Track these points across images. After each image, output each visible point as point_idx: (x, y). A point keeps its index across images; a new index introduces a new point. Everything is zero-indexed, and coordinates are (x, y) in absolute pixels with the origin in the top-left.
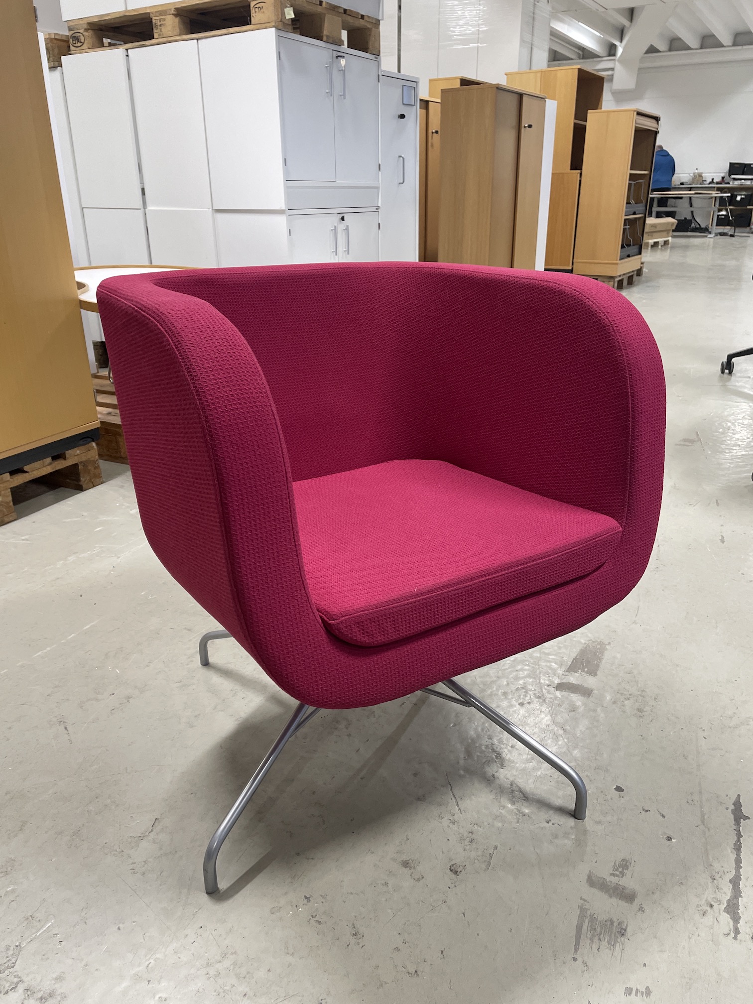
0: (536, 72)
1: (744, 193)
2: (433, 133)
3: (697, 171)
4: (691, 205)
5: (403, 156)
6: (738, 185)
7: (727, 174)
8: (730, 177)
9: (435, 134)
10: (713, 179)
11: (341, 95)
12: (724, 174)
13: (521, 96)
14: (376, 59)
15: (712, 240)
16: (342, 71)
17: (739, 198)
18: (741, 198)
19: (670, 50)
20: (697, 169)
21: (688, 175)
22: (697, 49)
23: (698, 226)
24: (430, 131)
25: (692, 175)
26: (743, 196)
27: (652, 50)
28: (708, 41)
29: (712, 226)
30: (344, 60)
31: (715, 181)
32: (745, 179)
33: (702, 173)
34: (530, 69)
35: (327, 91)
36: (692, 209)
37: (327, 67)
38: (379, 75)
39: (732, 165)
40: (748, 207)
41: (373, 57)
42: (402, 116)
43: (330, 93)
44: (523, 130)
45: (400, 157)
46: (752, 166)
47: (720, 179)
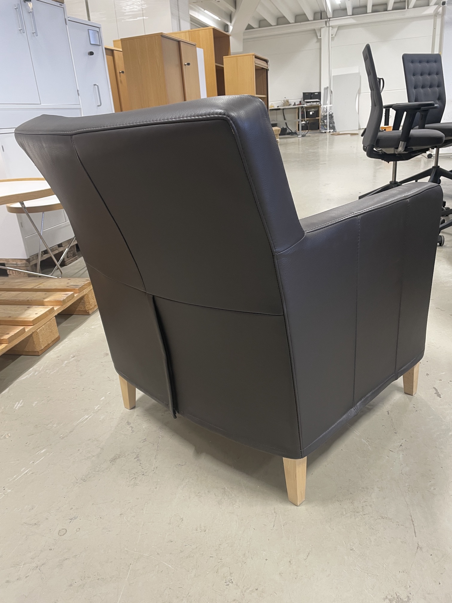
0: (185, 32)
1: (313, 110)
2: (120, 73)
3: (285, 99)
4: (285, 119)
5: (97, 84)
6: (309, 105)
7: (302, 100)
8: (304, 100)
9: (121, 74)
10: (295, 103)
11: (33, 33)
12: (300, 99)
13: (179, 42)
14: (60, 6)
15: (300, 139)
16: (31, 13)
17: (311, 113)
18: (313, 113)
19: (260, 27)
20: (285, 98)
21: (280, 101)
22: (275, 26)
23: (290, 132)
24: (118, 72)
25: (283, 101)
26: (313, 112)
27: (249, 27)
28: (281, 20)
29: (299, 130)
30: (31, 3)
31: (296, 104)
32: (313, 102)
33: (288, 100)
34: (180, 31)
35: (20, 29)
36: (285, 121)
37: (16, 9)
38: (65, 20)
39: (304, 94)
40: (317, 118)
41: (58, 4)
42: (91, 53)
43: (22, 31)
44: (184, 67)
45: (95, 85)
46: (316, 94)
47: (299, 103)
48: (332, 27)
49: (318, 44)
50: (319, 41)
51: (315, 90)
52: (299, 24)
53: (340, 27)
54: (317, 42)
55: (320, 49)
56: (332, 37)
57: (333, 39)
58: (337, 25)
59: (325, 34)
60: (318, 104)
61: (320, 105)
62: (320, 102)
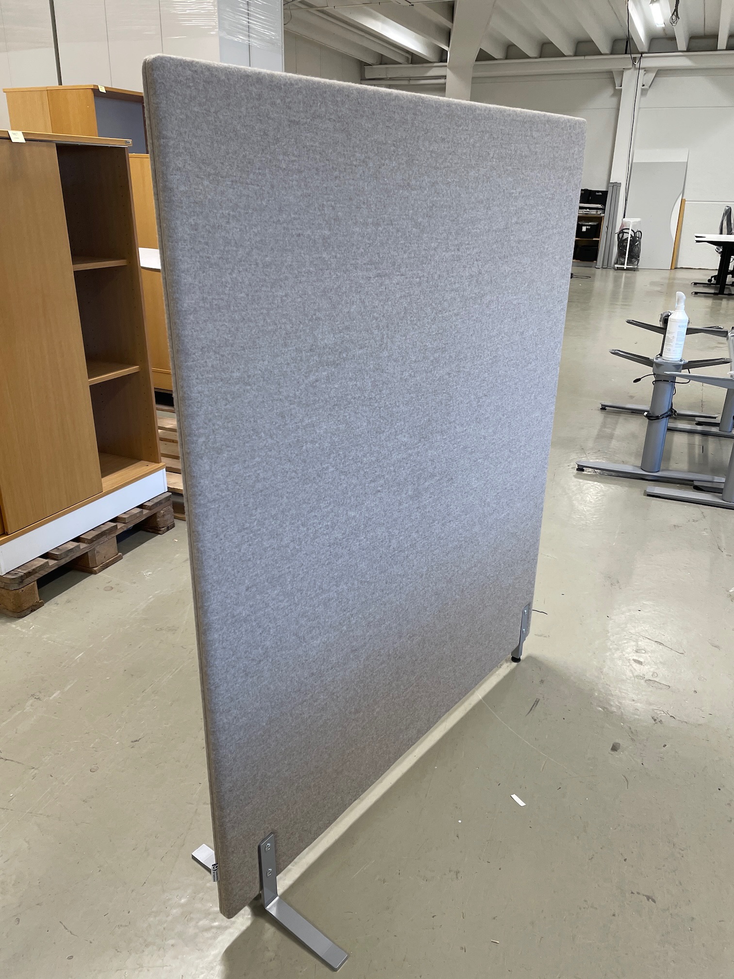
1: (590, 222)
6: (583, 213)
17: (584, 229)
18: (587, 229)
19: (506, 58)
22: (536, 58)
26: (588, 227)
27: (483, 56)
28: (547, 49)
32: (590, 208)
40: (595, 239)
46: (599, 194)
48: (645, 70)
49: (615, 100)
50: (618, 93)
51: (598, 186)
52: (582, 58)
53: (661, 72)
54: (613, 95)
55: (618, 109)
56: (642, 90)
57: (644, 92)
58: (656, 67)
59: (630, 81)
61: (603, 214)
62: (604, 210)
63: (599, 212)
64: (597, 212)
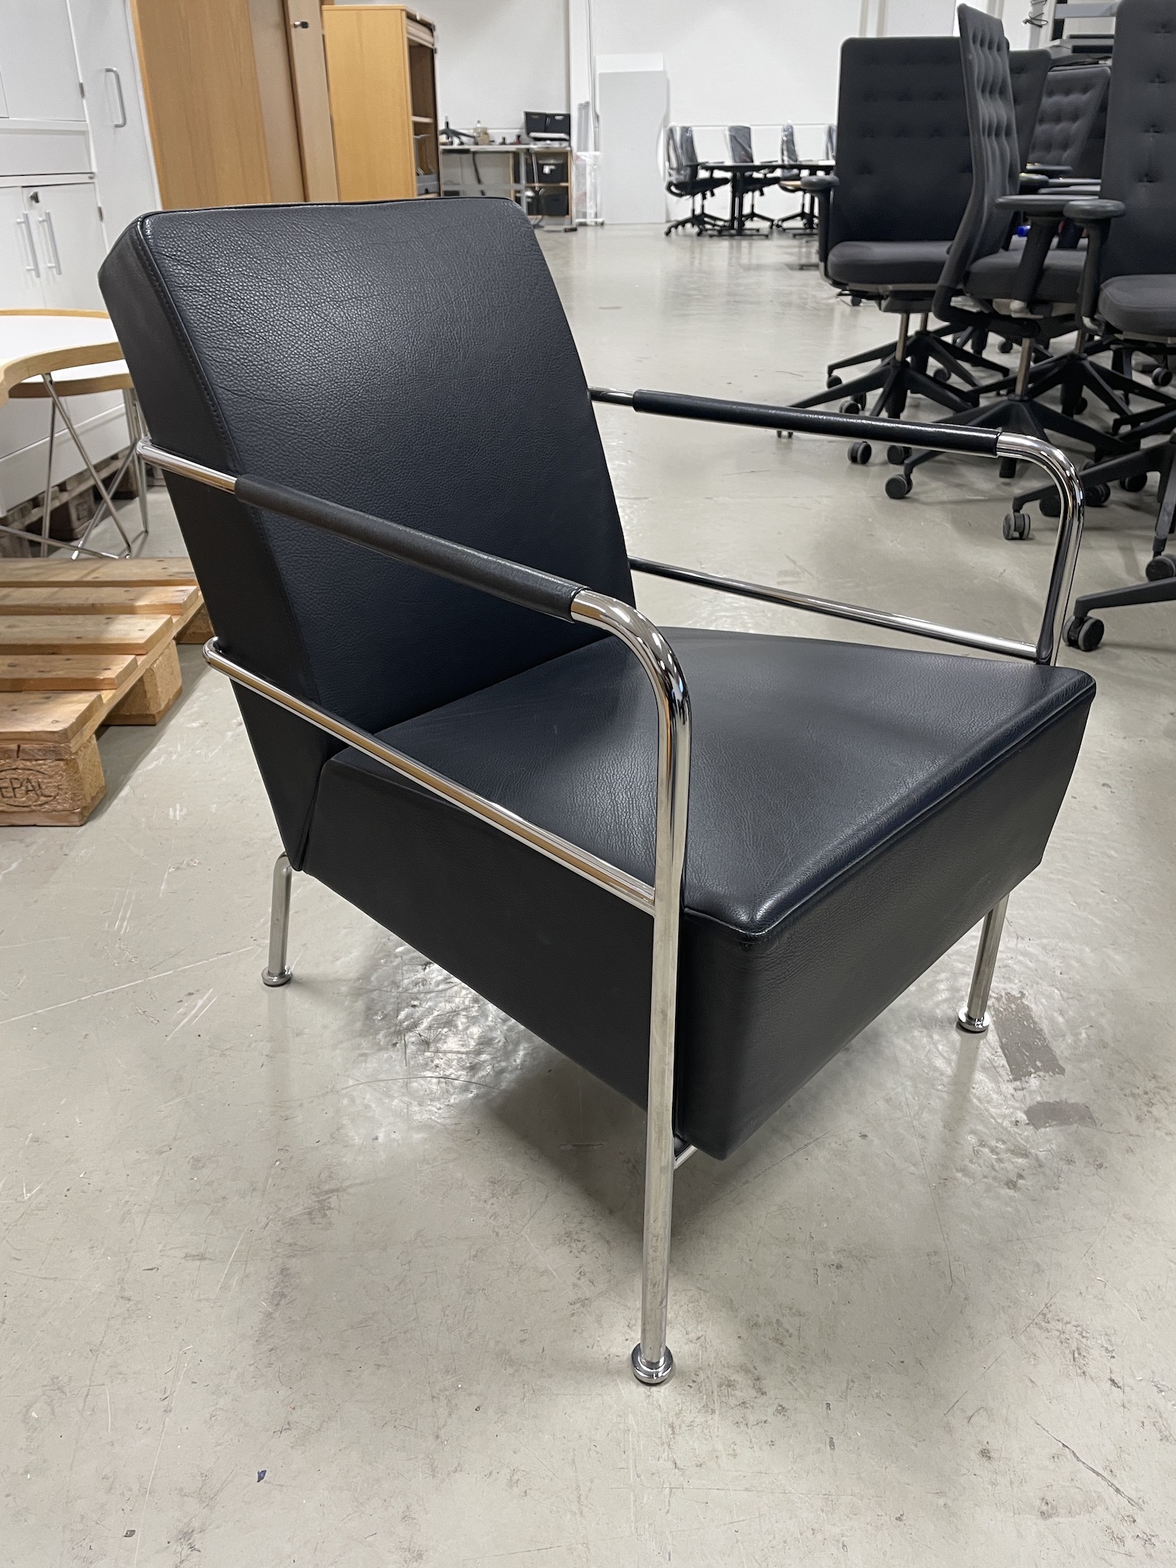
1: (552, 161)
4: (479, 181)
5: (115, 69)
6: (544, 148)
7: (524, 131)
8: (528, 134)
10: (504, 139)
12: (518, 130)
17: (547, 170)
18: (551, 170)
20: (479, 122)
26: (553, 167)
31: (508, 140)
32: (552, 140)
33: (486, 128)
36: (481, 187)
39: (528, 115)
40: (563, 184)
44: (294, 32)
45: (109, 70)
46: (558, 118)
47: (514, 139)
51: (555, 108)
60: (565, 147)
61: (569, 149)
62: (569, 141)
63: (565, 144)
64: (561, 144)
